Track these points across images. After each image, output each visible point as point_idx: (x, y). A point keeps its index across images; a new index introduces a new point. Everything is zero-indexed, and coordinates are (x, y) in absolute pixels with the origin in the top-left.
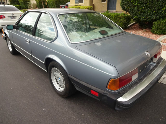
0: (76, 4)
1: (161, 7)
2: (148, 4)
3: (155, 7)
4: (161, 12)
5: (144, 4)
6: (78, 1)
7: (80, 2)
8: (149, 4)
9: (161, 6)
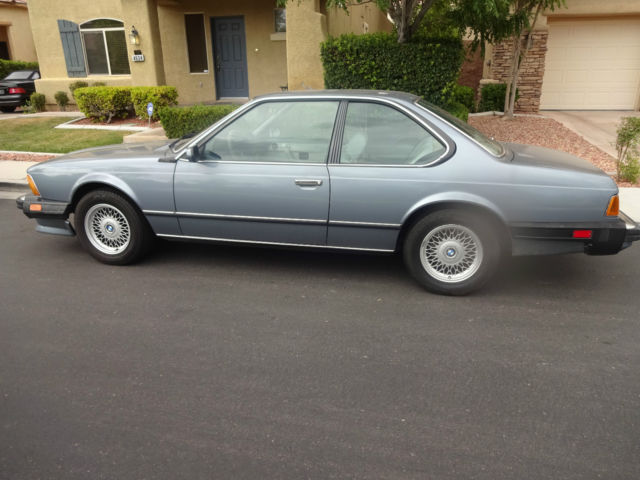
0: (70, 77)
1: (437, 87)
2: (405, 78)
3: (423, 87)
4: (439, 98)
5: (394, 78)
6: (80, 69)
7: (92, 71)
8: (408, 80)
9: (437, 83)
